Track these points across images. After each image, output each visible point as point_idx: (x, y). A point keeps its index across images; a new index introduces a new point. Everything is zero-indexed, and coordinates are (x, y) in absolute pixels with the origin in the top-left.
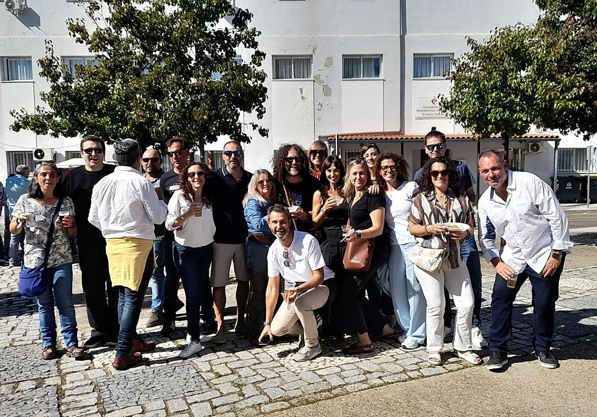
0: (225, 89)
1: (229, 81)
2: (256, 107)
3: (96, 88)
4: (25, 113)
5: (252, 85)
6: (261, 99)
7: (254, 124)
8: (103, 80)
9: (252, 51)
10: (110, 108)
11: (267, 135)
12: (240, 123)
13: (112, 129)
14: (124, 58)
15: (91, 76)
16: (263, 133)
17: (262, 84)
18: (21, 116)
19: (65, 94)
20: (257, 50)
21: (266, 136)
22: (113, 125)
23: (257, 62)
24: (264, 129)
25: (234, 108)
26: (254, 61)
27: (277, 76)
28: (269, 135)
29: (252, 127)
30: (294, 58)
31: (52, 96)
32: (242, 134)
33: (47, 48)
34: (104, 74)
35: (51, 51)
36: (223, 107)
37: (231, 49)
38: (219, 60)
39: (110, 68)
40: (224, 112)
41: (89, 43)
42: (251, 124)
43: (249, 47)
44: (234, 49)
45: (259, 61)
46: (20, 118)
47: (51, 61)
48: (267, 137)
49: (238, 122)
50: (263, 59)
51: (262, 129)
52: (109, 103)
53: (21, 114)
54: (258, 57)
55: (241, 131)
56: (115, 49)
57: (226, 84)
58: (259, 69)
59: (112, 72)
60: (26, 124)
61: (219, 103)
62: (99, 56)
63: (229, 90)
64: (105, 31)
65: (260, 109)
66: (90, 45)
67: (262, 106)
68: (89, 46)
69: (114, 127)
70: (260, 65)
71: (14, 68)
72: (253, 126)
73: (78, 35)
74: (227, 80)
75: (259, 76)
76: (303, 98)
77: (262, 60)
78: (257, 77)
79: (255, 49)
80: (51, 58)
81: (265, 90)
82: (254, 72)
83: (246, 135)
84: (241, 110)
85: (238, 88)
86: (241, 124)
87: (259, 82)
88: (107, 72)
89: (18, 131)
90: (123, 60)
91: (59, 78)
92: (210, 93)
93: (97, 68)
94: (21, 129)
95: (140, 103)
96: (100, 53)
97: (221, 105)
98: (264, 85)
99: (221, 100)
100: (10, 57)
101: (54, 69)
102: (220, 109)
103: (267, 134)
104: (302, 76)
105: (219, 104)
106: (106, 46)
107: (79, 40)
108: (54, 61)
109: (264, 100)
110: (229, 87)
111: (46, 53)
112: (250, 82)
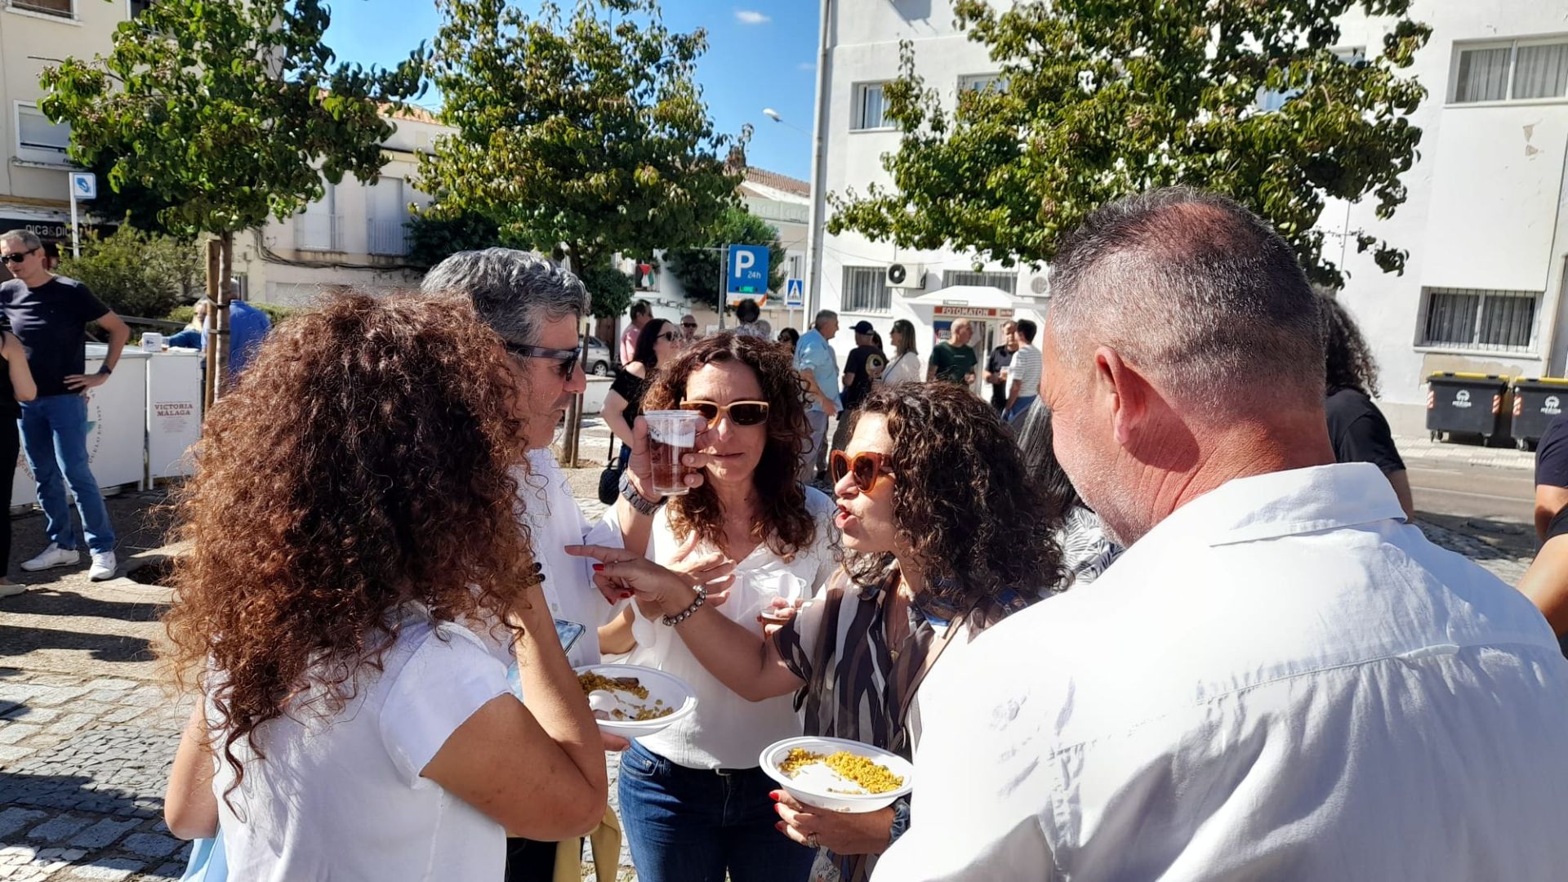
0: (1286, 138)
1: (1302, 115)
2: (1378, 186)
3: (992, 141)
4: (853, 197)
5: (1374, 123)
6: (1397, 162)
7: (1365, 236)
8: (1011, 122)
9: (1389, 23)
10: (1014, 186)
11: (1401, 269)
12: (1319, 233)
13: (1009, 236)
14: (1058, 68)
15: (987, 114)
16: (1389, 260)
17: (1408, 117)
18: (843, 203)
19: (926, 158)
20: (1403, 18)
21: (1397, 272)
22: (1012, 227)
23: (1399, 56)
24: (1393, 252)
25: (1310, 189)
26: (1390, 53)
27: (1461, 93)
28: (1405, 269)
29: (1357, 244)
30: (1521, 44)
31: (903, 160)
32: (1321, 264)
33: (902, 57)
34: (1013, 109)
35: (909, 65)
36: (1274, 190)
37: (1327, 21)
38: (1283, 56)
39: (1027, 94)
40: (1274, 204)
41: (994, 41)
42: (1353, 234)
43: (1379, 12)
44: (1334, 20)
45: (1406, 51)
46: (841, 208)
47: (908, 87)
48: (1401, 274)
49: (1314, 228)
50: (1421, 43)
51: (1388, 249)
52: (1012, 177)
53: (845, 198)
54: (1405, 40)
55: (1319, 255)
56: (1045, 51)
57: (1293, 122)
58: (1401, 75)
59: (1032, 106)
60: (853, 220)
61: (1264, 176)
62: (1009, 70)
63: (1300, 140)
64: (1032, 11)
65: (1388, 190)
66: (995, 45)
67: (1395, 184)
68: (992, 47)
69: (1016, 229)
70: (1408, 61)
71: (875, 105)
72: (1360, 240)
73: (971, 25)
74: (1297, 113)
75: (1402, 94)
76: (1531, 151)
77: (1418, 47)
78: (1393, 98)
79: (1399, 15)
80: (908, 79)
81: (1416, 135)
82: (1385, 85)
83: (1332, 265)
84: (1329, 195)
85: (1327, 134)
86: (1321, 235)
87: (1399, 113)
88: (1019, 103)
89: (837, 233)
90: (1056, 74)
91: (919, 122)
92: (1241, 148)
93: (1004, 95)
94: (843, 231)
95: (1053, 179)
96: (1014, 61)
97: (1269, 181)
98: (1413, 120)
99: (1271, 168)
100: (871, 84)
101: (912, 103)
102: (1267, 193)
103: (1402, 265)
104: (1537, 91)
105: (1264, 181)
106: (1027, 43)
107: (974, 36)
108: (914, 84)
109: (1407, 165)
110: (1299, 131)
111: (900, 68)
112: (1370, 117)
